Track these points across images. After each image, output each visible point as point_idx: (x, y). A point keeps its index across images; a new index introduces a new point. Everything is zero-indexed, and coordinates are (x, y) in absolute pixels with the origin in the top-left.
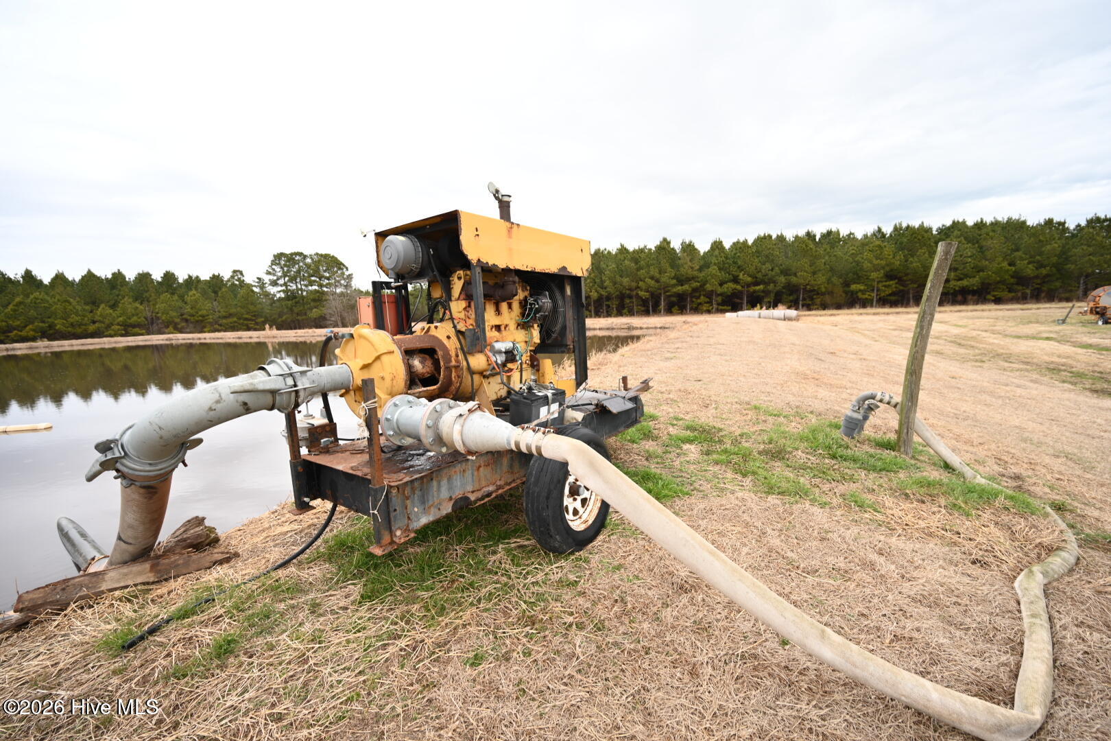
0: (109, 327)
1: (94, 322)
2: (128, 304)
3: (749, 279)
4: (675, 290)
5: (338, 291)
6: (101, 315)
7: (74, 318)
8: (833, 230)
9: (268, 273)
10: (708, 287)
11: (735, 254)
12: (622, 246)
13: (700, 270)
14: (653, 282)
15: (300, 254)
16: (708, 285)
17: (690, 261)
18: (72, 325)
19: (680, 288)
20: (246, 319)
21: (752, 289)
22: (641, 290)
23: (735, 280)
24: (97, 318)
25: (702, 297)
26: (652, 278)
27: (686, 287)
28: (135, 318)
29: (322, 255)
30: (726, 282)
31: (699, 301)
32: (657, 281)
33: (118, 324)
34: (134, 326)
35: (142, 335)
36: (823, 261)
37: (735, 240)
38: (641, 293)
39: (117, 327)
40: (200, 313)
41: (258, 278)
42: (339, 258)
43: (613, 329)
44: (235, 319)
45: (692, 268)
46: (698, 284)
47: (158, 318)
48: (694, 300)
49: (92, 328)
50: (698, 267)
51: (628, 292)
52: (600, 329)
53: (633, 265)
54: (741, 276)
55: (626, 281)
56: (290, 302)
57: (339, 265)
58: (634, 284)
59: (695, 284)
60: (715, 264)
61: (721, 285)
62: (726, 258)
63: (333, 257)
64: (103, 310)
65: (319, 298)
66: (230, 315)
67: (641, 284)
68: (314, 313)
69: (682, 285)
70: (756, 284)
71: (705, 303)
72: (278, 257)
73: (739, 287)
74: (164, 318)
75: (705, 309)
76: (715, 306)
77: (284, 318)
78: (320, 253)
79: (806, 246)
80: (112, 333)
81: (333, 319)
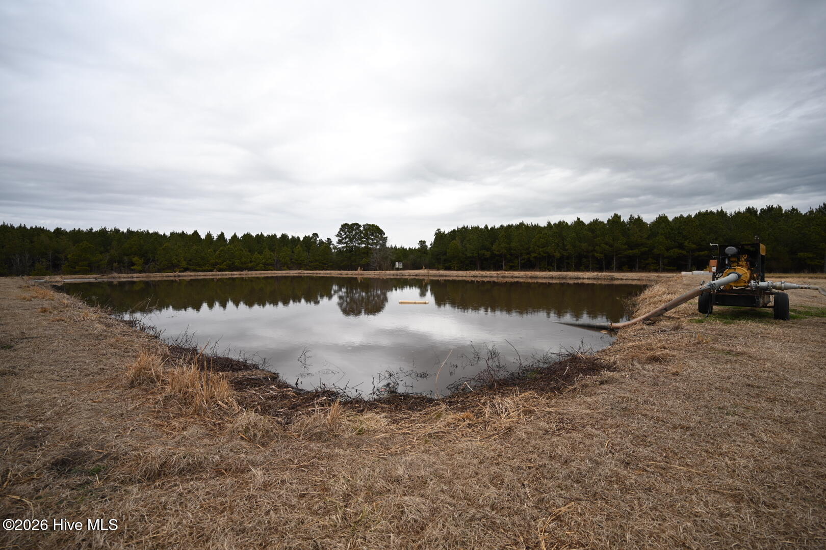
0: (257, 265)
1: (251, 262)
2: (267, 252)
3: (694, 246)
4: (626, 253)
5: (378, 247)
6: (255, 258)
7: (244, 260)
8: (774, 206)
9: (338, 236)
10: (656, 251)
11: (680, 227)
12: (578, 219)
13: (648, 238)
14: (607, 247)
15: (357, 224)
16: (655, 250)
17: (639, 231)
18: (242, 263)
19: (631, 251)
20: (323, 263)
21: (697, 254)
22: (597, 253)
23: (681, 246)
24: (253, 259)
25: (650, 259)
26: (606, 244)
27: (636, 251)
28: (270, 260)
29: (370, 225)
30: (672, 248)
31: (647, 262)
32: (611, 246)
33: (262, 264)
34: (268, 265)
35: (272, 270)
36: (767, 232)
37: (678, 215)
38: (596, 255)
39: (262, 265)
40: (301, 259)
41: (328, 238)
42: (380, 227)
43: (598, 279)
44: (318, 263)
45: (641, 237)
46: (647, 249)
47: (280, 261)
48: (642, 261)
49: (250, 265)
50: (646, 236)
51: (585, 253)
52: (588, 279)
53: (590, 234)
54: (686, 243)
55: (584, 245)
56: (349, 254)
57: (381, 232)
58: (591, 248)
59: (644, 249)
60: (662, 234)
61: (668, 250)
62: (672, 229)
63: (377, 226)
64: (256, 255)
65: (367, 251)
66: (316, 261)
67: (597, 248)
68: (364, 261)
69: (632, 250)
70: (700, 250)
71: (653, 263)
72: (344, 226)
73: (684, 252)
74: (283, 260)
75: (652, 268)
76: (662, 266)
77: (344, 263)
78: (369, 224)
79: (749, 221)
80: (259, 268)
81: (375, 265)
